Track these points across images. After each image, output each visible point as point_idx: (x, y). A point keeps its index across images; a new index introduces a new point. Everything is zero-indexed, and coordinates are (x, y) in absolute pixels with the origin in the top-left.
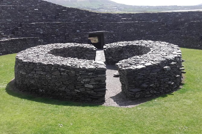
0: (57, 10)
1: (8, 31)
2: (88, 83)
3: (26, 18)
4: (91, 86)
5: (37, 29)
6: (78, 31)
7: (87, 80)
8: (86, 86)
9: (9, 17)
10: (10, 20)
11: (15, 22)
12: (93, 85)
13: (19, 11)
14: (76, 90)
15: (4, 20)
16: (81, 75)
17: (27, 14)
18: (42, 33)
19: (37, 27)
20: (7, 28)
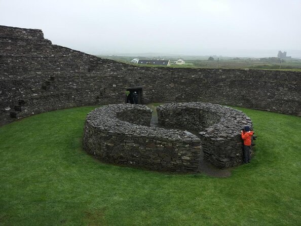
0: (91, 62)
1: (38, 85)
2: (185, 155)
3: (57, 71)
4: (188, 158)
5: (71, 83)
6: (114, 85)
7: (184, 152)
8: (183, 158)
9: (39, 70)
10: (40, 73)
11: (46, 75)
12: (189, 157)
13: (50, 62)
14: (172, 162)
15: (33, 73)
16: (177, 147)
17: (58, 67)
18: (75, 87)
19: (70, 81)
20: (36, 82)
